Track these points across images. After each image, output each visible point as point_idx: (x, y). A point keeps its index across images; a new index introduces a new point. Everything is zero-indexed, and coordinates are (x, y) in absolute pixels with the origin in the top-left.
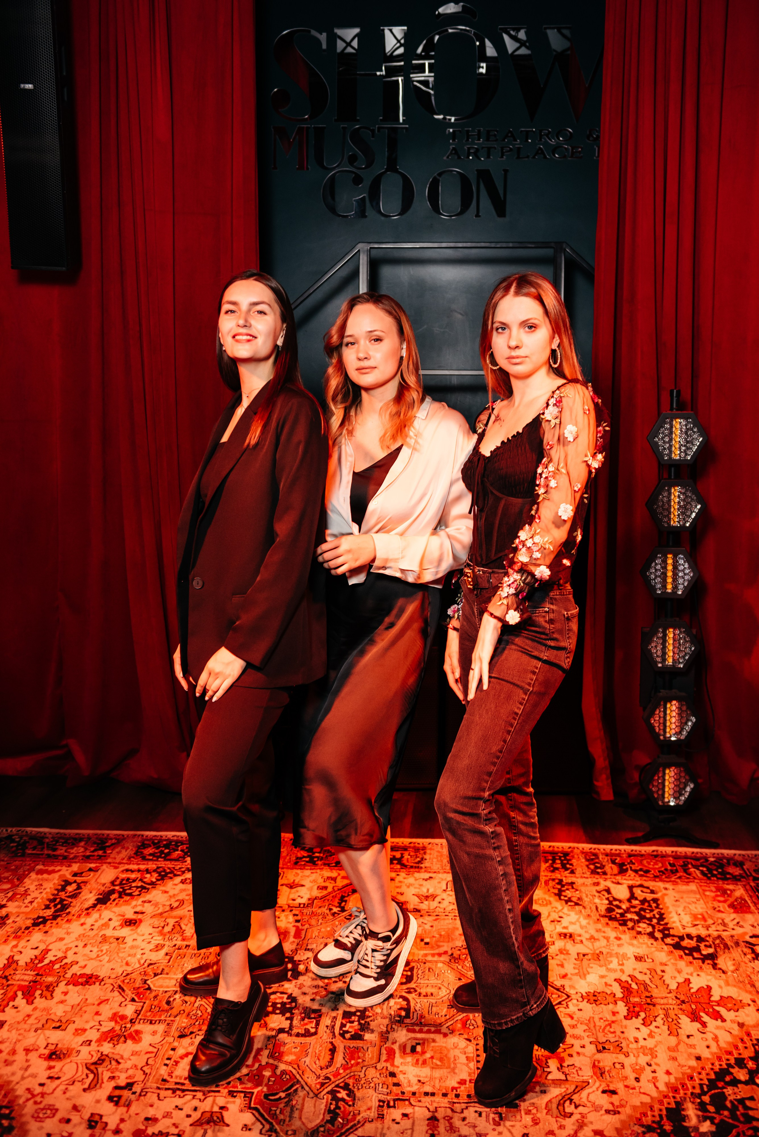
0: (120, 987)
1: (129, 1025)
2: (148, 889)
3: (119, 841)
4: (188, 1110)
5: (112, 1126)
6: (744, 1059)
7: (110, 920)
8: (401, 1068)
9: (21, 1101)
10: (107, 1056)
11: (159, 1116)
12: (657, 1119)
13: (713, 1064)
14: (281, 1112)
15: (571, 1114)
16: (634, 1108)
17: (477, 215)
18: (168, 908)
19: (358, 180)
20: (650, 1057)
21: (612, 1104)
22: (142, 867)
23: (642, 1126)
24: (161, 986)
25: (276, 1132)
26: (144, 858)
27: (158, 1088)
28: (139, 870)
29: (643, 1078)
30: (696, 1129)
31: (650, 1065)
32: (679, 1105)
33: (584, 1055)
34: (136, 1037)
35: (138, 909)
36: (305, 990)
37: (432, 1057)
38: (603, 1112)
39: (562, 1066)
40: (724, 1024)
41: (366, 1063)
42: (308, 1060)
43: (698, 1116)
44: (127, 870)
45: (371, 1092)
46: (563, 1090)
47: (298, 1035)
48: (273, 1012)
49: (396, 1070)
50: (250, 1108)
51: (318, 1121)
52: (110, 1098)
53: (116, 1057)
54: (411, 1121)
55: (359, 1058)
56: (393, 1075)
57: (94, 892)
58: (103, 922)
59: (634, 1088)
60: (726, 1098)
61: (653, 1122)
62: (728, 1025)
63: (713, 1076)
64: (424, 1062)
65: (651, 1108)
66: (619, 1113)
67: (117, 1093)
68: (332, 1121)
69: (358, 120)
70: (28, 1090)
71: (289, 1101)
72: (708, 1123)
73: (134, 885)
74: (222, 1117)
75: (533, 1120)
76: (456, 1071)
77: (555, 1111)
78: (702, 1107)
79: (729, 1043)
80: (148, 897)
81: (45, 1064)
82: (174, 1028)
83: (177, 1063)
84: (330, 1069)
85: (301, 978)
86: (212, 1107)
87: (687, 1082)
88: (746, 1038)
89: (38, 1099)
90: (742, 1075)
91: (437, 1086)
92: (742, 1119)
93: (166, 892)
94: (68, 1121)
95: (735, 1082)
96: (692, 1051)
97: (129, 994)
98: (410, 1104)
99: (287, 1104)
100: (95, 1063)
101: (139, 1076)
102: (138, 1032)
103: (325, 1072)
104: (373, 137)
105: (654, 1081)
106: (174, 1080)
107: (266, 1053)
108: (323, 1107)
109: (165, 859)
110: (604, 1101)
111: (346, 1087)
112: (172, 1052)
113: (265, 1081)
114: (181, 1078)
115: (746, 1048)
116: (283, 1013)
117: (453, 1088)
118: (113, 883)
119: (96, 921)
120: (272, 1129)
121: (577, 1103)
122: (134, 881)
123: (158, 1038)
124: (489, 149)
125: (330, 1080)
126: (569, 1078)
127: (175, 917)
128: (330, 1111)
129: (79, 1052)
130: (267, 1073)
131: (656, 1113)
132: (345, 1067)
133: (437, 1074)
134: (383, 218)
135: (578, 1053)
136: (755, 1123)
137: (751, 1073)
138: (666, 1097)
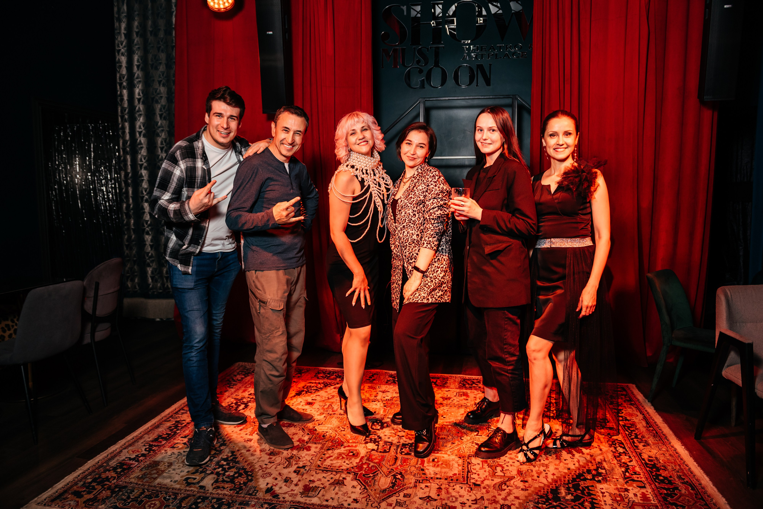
0: (303, 429)
1: (305, 444)
2: (319, 390)
3: (308, 371)
4: (328, 478)
5: (295, 482)
6: (591, 470)
7: (301, 402)
8: (427, 467)
9: (257, 470)
10: (295, 455)
11: (316, 480)
12: (546, 493)
13: (575, 472)
14: (370, 482)
15: (505, 490)
16: (535, 488)
17: (477, 86)
18: (327, 398)
19: (421, 71)
20: (545, 468)
21: (525, 486)
22: (317, 381)
23: (538, 495)
24: (321, 429)
25: (367, 489)
26: (318, 378)
27: (316, 469)
28: (315, 383)
29: (541, 476)
30: (564, 498)
31: (545, 471)
32: (557, 488)
33: (514, 466)
34: (309, 449)
35: (314, 398)
36: (385, 434)
37: (442, 464)
38: (520, 489)
39: (503, 470)
40: (583, 455)
41: (411, 465)
42: (384, 463)
43: (566, 493)
45: (412, 477)
46: (502, 480)
47: (381, 452)
48: (370, 442)
49: (424, 468)
50: (356, 479)
51: (386, 487)
52: (295, 472)
53: (299, 456)
54: (429, 488)
55: (408, 462)
56: (423, 470)
57: (295, 391)
58: (298, 403)
59: (536, 480)
60: (580, 486)
61: (544, 494)
62: (585, 456)
63: (575, 477)
64: (438, 466)
65: (544, 489)
66: (528, 490)
67: (298, 469)
68: (393, 487)
69: (421, 44)
70: (260, 466)
71: (374, 478)
72: (570, 495)
73: (312, 388)
74: (343, 482)
75: (486, 491)
76: (453, 470)
77: (497, 488)
78: (568, 489)
79: (584, 463)
80: (318, 394)
81: (268, 457)
82: (325, 447)
83: (325, 460)
84: (394, 466)
85: (384, 429)
86: (339, 478)
87: (562, 479)
88: (593, 461)
89: (264, 470)
90: (589, 477)
91: (443, 475)
92: (586, 494)
93: (327, 392)
94: (276, 479)
95: (585, 479)
96: (566, 466)
97: (307, 432)
98: (430, 482)
99: (373, 479)
100: (289, 458)
101: (308, 464)
102: (309, 447)
103: (391, 467)
104: (428, 51)
105: (546, 477)
106: (323, 466)
107: (366, 458)
108: (389, 481)
109: (328, 379)
110: (521, 485)
111: (401, 474)
112: (323, 456)
113: (364, 469)
114: (326, 465)
115: (593, 465)
116: (374, 443)
117: (450, 477)
118: (303, 387)
119: (295, 402)
120: (365, 488)
121: (508, 485)
122: (313, 387)
123: (318, 450)
124: (482, 55)
125: (394, 470)
126: (505, 475)
127: (330, 402)
128: (392, 483)
129: (283, 453)
130: (365, 466)
131: (546, 491)
132: (401, 466)
133: (444, 470)
134: (432, 88)
135: (511, 465)
136: (592, 496)
137: (594, 476)
138: (551, 484)
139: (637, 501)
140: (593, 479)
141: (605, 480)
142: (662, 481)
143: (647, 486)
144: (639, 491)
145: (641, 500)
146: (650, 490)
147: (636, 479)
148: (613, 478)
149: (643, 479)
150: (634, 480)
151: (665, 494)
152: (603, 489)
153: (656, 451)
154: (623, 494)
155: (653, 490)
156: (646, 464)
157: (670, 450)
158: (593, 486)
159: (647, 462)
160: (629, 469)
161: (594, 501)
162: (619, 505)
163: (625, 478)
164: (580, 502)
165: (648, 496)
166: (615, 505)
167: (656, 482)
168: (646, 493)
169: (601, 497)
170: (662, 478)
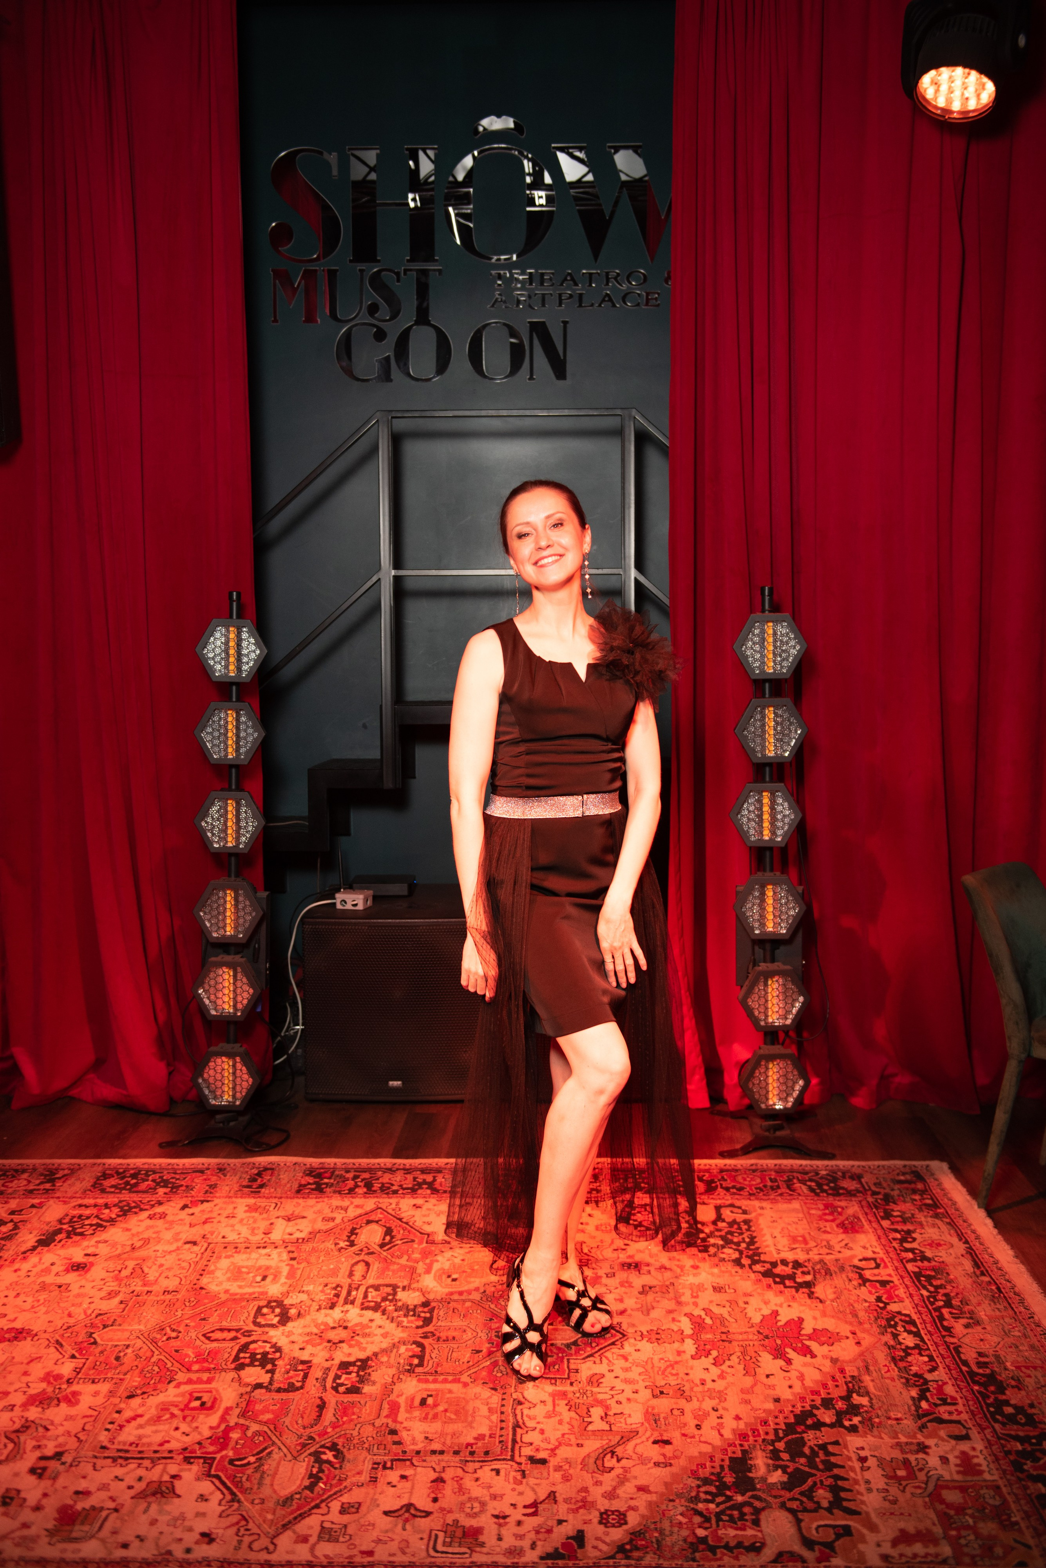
0: (57, 1342)
1: (64, 1386)
2: (105, 1227)
3: (74, 1172)
4: (130, 1480)
5: (32, 1502)
6: (832, 1399)
7: (52, 1264)
8: (405, 1424)
10: (33, 1422)
11: (92, 1489)
12: (718, 1470)
13: (793, 1406)
14: (249, 1478)
16: (691, 1459)
17: (531, 378)
18: (128, 1249)
19: (380, 335)
20: (717, 1401)
21: (664, 1455)
22: (100, 1201)
23: (698, 1479)
24: (111, 1340)
25: (239, 1501)
26: (103, 1191)
27: (96, 1457)
28: (95, 1206)
29: (706, 1426)
30: (764, 1479)
31: (717, 1410)
32: (746, 1453)
33: (636, 1401)
34: (72, 1399)
35: (90, 1251)
36: (293, 1338)
37: (446, 1411)
38: (652, 1465)
39: (606, 1414)
40: (813, 1360)
41: (361, 1420)
42: (288, 1420)
43: (768, 1465)
44: (80, 1206)
45: (364, 1453)
46: (604, 1442)
47: (279, 1390)
48: (251, 1364)
49: (398, 1427)
50: (208, 1475)
51: (293, 1488)
52: (32, 1471)
53: (44, 1423)
54: (411, 1482)
55: (354, 1414)
56: (393, 1432)
57: (35, 1232)
58: (44, 1267)
59: (693, 1437)
60: (804, 1444)
61: (712, 1474)
62: (818, 1361)
63: (792, 1420)
64: (435, 1416)
65: (712, 1459)
66: (671, 1465)
67: (42, 1464)
68: (311, 1488)
69: (379, 261)
71: (259, 1466)
72: (779, 1472)
73: (87, 1222)
74: (173, 1487)
75: (563, 1477)
76: (474, 1425)
77: (592, 1466)
78: (775, 1455)
79: (816, 1382)
80: (104, 1236)
82: (122, 1388)
83: (121, 1427)
84: (316, 1428)
85: (290, 1325)
86: (161, 1476)
87: (760, 1428)
88: (838, 1376)
90: (827, 1417)
91: (448, 1442)
92: (821, 1467)
93: (128, 1230)
95: (818, 1425)
96: (771, 1392)
97: (69, 1349)
98: (412, 1464)
99: (256, 1469)
100: (17, 1431)
101: (72, 1444)
102: (75, 1394)
103: (308, 1431)
104: (398, 281)
105: (719, 1429)
106: (116, 1446)
107: (237, 1411)
108: (303, 1470)
109: (130, 1191)
110: (654, 1452)
111: (333, 1447)
112: (116, 1415)
113: (232, 1444)
114: (124, 1443)
115: (837, 1386)
116: (263, 1366)
117: (468, 1445)
118: (60, 1221)
119: (35, 1266)
120: (234, 1498)
121: (620, 1456)
122: (88, 1218)
123: (100, 1399)
124: (544, 296)
125: (314, 1439)
126: (613, 1428)
127: (137, 1259)
128: (311, 1476)
130: (235, 1435)
131: (717, 1464)
132: (334, 1426)
133: (451, 1428)
134: (413, 382)
135: (629, 1399)
136: (836, 1471)
137: (840, 1414)
138: (730, 1445)
139: (947, 1477)
140: (838, 1423)
141: (869, 1424)
142: (1011, 1419)
143: (974, 1433)
144: (952, 1450)
145: (958, 1472)
146: (980, 1446)
147: (946, 1416)
148: (889, 1418)
149: (964, 1416)
150: (940, 1421)
151: (1018, 1452)
152: (863, 1448)
153: (996, 1339)
154: (912, 1458)
155: (989, 1445)
156: (972, 1374)
157: (1030, 1334)
158: (836, 1443)
159: (975, 1368)
160: (928, 1390)
161: (840, 1483)
162: (903, 1491)
163: (919, 1415)
164: (805, 1487)
165: (975, 1461)
166: (894, 1491)
167: (996, 1421)
168: (972, 1453)
169: (858, 1470)
170: (1009, 1410)
